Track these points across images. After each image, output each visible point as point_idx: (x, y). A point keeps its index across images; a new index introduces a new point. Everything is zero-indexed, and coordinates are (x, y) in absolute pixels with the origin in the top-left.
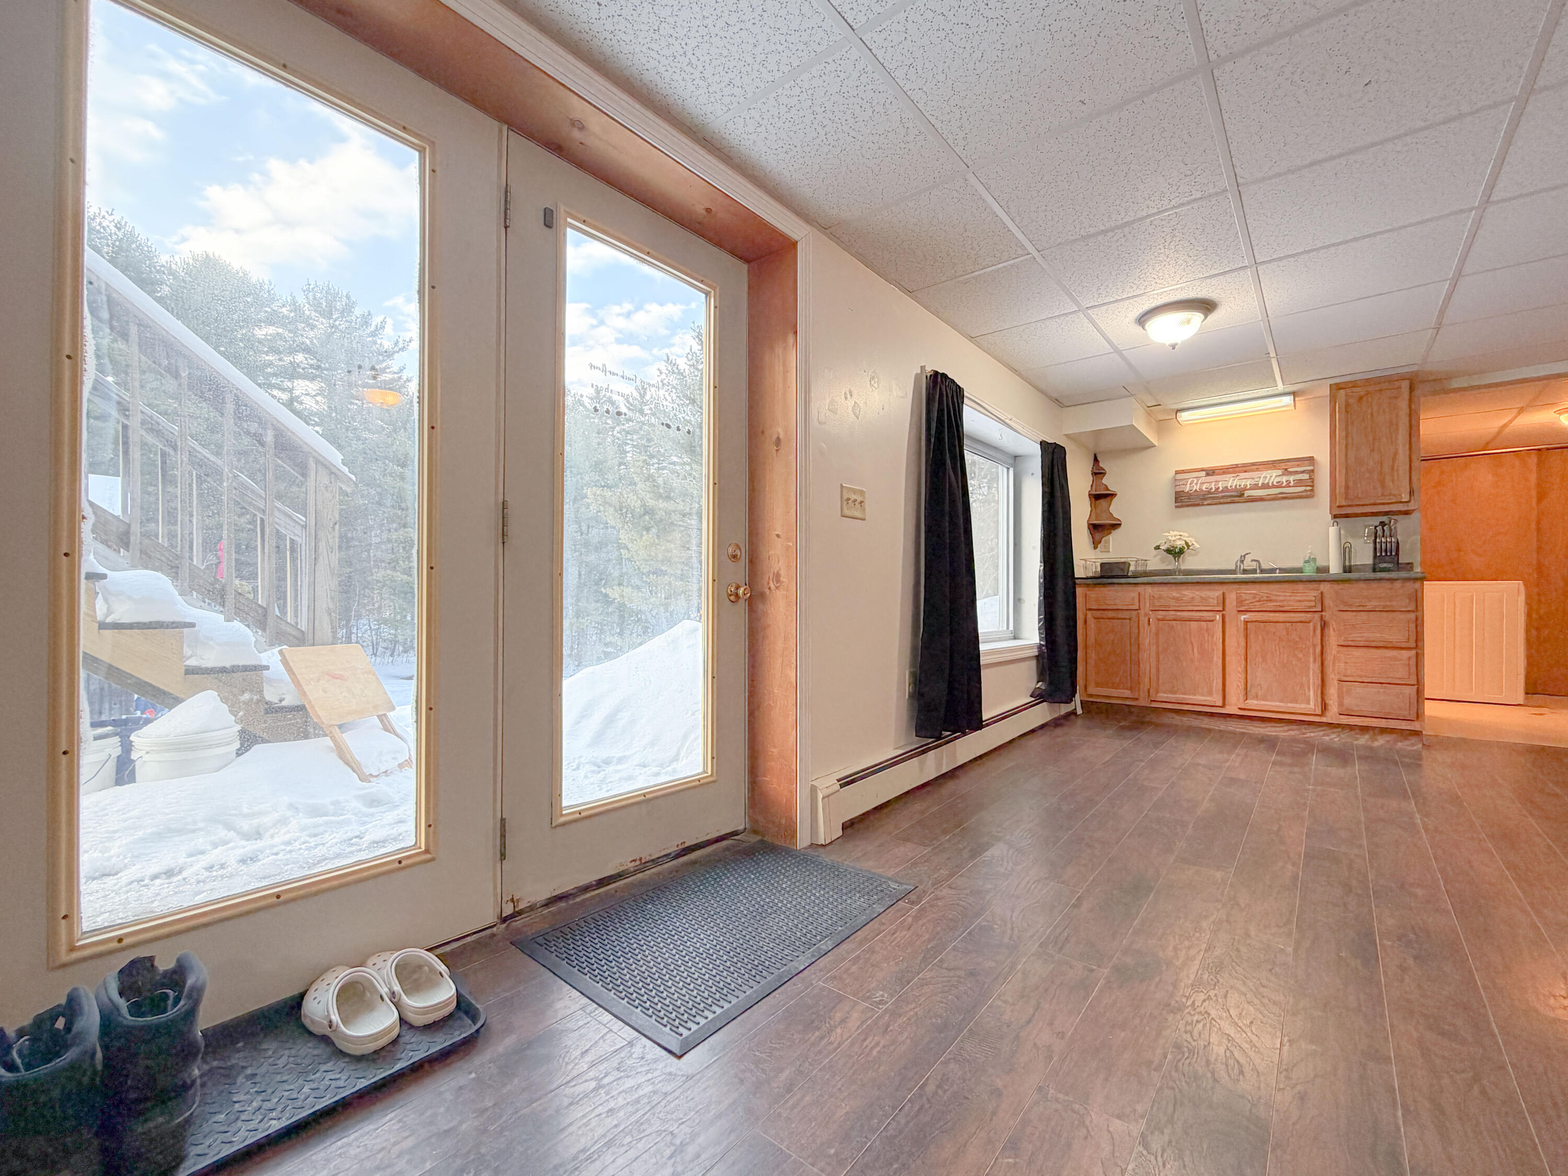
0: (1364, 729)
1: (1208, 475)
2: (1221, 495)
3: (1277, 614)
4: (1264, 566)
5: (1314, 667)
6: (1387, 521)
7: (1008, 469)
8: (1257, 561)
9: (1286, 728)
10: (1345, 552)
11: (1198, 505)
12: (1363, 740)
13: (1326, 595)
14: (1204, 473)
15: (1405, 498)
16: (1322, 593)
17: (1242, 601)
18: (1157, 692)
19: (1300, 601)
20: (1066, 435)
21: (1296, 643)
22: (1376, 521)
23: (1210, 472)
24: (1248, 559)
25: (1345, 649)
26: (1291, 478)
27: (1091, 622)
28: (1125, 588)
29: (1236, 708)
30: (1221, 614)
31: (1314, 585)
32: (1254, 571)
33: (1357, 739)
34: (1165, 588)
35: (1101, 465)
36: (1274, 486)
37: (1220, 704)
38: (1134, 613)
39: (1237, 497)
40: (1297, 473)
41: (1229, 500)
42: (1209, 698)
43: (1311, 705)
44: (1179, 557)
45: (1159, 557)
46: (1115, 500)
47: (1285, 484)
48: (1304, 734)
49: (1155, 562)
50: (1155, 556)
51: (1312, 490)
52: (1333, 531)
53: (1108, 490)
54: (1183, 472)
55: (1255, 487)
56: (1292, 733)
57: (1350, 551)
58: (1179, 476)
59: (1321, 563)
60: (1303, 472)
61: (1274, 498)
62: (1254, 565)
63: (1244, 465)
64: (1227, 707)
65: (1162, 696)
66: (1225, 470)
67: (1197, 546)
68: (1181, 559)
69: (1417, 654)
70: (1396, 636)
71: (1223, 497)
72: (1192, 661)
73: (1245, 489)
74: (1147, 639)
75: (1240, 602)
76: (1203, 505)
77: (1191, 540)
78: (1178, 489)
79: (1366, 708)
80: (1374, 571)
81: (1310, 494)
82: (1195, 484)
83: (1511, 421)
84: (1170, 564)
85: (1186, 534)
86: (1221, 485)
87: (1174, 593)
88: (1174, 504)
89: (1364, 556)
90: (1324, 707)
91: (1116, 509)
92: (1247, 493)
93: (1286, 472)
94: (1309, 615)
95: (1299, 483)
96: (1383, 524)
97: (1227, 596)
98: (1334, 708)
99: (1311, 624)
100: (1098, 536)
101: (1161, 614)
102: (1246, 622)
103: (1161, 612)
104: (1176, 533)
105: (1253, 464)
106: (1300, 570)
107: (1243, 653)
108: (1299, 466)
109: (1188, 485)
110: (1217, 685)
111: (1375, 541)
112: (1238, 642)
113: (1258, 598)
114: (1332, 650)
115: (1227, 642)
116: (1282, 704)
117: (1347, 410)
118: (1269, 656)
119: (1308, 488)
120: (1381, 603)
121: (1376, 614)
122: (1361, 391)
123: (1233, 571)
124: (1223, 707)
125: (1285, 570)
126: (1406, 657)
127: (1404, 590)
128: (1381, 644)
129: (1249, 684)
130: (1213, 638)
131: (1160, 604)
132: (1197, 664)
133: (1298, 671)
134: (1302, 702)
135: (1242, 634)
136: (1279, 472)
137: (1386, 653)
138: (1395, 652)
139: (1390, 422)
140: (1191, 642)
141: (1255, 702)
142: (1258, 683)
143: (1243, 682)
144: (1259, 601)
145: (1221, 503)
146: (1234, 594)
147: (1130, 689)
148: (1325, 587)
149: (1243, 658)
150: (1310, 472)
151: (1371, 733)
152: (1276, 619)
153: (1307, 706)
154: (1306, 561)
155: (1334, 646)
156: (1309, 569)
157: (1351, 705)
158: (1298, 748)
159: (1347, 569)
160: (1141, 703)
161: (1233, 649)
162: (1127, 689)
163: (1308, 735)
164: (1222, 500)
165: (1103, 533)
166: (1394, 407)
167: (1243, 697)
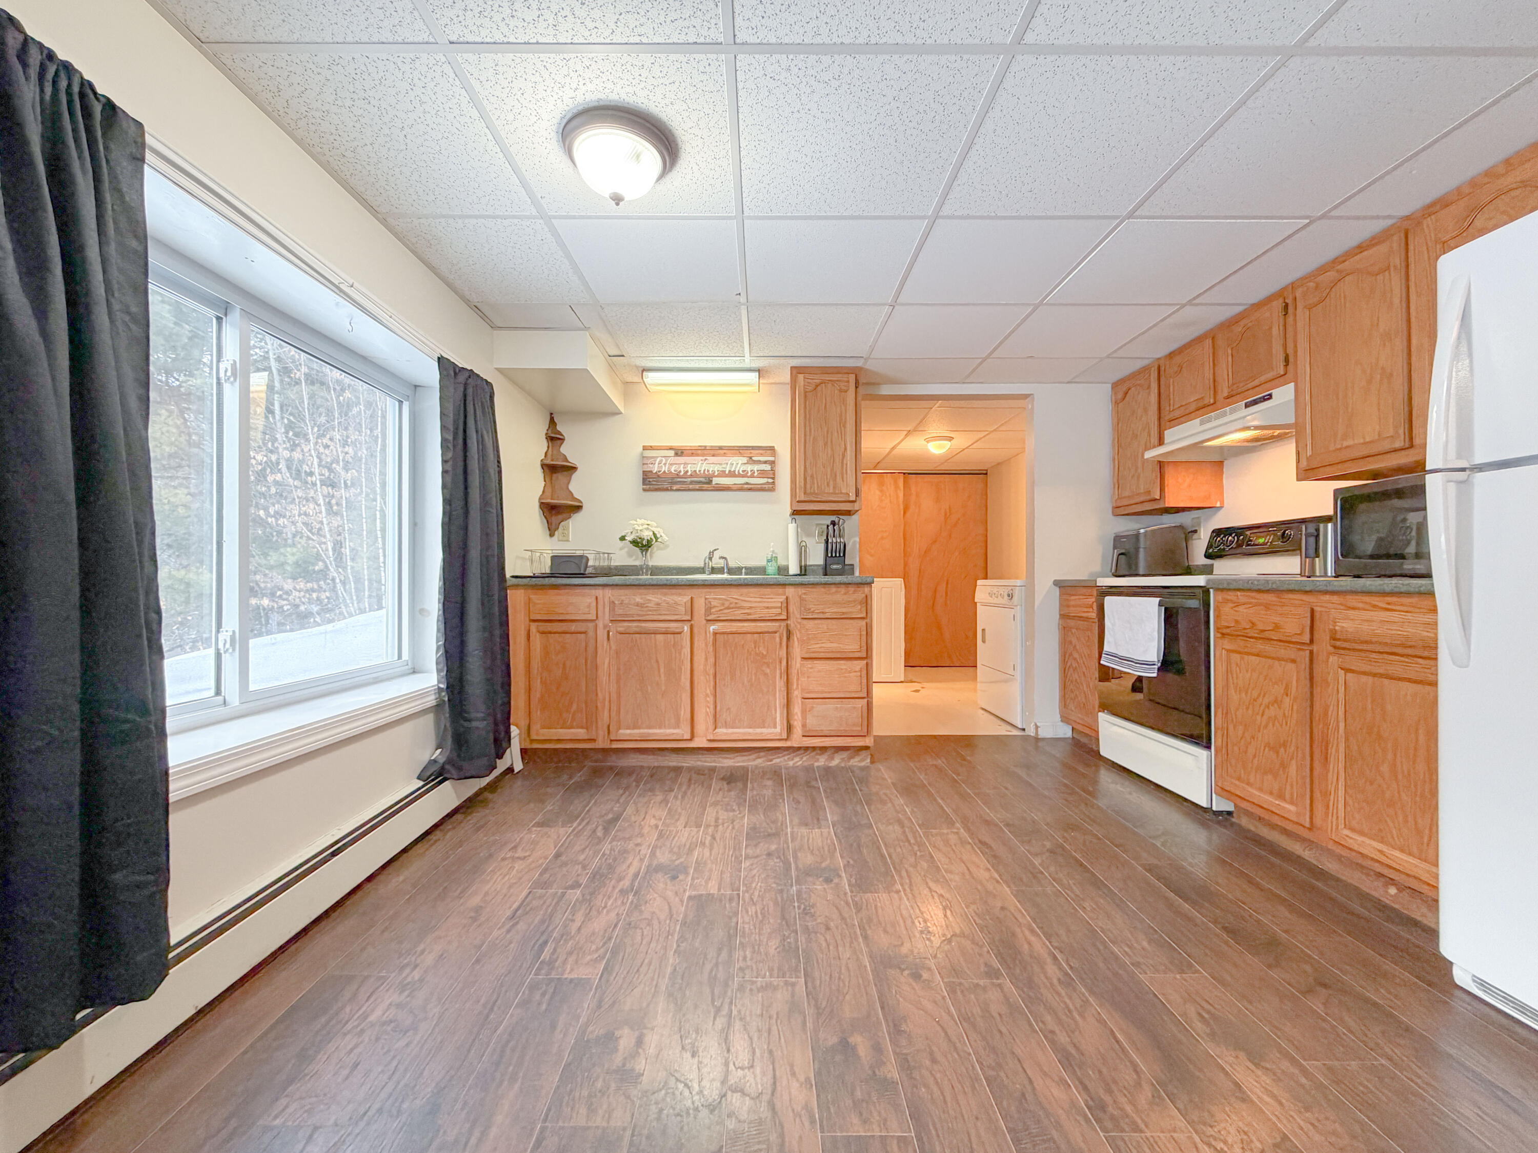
0: (823, 749)
1: (676, 454)
2: (689, 479)
3: (746, 624)
4: (732, 564)
5: (780, 684)
6: (836, 520)
7: (401, 402)
8: (725, 558)
9: (753, 756)
10: (802, 551)
11: (667, 490)
12: (822, 761)
13: (790, 600)
14: (672, 453)
15: (853, 497)
16: (787, 598)
17: (711, 608)
18: (618, 728)
19: (768, 608)
20: (496, 369)
21: (764, 656)
22: (827, 520)
23: (679, 452)
24: (717, 555)
25: (810, 662)
26: (756, 468)
27: (537, 640)
28: (578, 591)
29: (704, 739)
30: (689, 624)
31: (780, 590)
32: (720, 571)
33: (817, 760)
34: (627, 591)
35: (559, 428)
36: (740, 475)
37: (687, 736)
38: (591, 625)
39: (705, 484)
40: (759, 462)
41: (697, 487)
42: (677, 731)
43: (778, 730)
44: (647, 550)
45: (626, 550)
46: (576, 476)
47: (749, 474)
48: (771, 761)
49: (623, 557)
50: (621, 549)
51: (773, 483)
52: (792, 527)
53: (567, 461)
54: (651, 448)
55: (722, 474)
56: (759, 761)
57: (805, 551)
58: (649, 453)
59: (782, 562)
60: (765, 462)
61: (741, 488)
62: (722, 563)
63: (713, 448)
64: (696, 739)
65: (625, 733)
66: (694, 452)
67: (665, 538)
68: (648, 554)
69: (867, 664)
70: (852, 646)
71: (691, 482)
72: (658, 684)
73: (713, 476)
74: (605, 662)
75: (708, 609)
76: (672, 490)
77: (659, 532)
78: (646, 468)
79: (825, 728)
81: (771, 488)
82: (664, 464)
83: (899, 443)
84: (634, 559)
85: (654, 524)
86: (689, 468)
87: (638, 597)
88: (642, 486)
89: (816, 557)
90: (790, 728)
91: (577, 486)
92: (715, 480)
93: (751, 461)
94: (777, 624)
95: (762, 473)
96: (833, 523)
97: (695, 600)
98: (798, 731)
99: (777, 635)
100: (554, 520)
101: (622, 627)
102: (715, 634)
103: (620, 624)
104: (643, 521)
105: (721, 448)
106: (762, 570)
107: (712, 671)
108: (762, 455)
109: (656, 465)
110: (685, 713)
111: (827, 542)
112: (706, 659)
113: (727, 604)
114: (797, 663)
115: (696, 658)
116: (750, 730)
117: (806, 396)
118: (738, 673)
119: (770, 481)
120: (840, 610)
121: (834, 622)
122: (817, 379)
123: (701, 570)
124: (691, 740)
125: (750, 570)
126: (858, 668)
127: (855, 596)
128: (839, 656)
129: (718, 708)
130: (680, 653)
131: (621, 612)
132: (663, 688)
133: (765, 690)
134: (769, 727)
135: (711, 649)
136: (745, 460)
137: (843, 664)
138: (849, 663)
139: (841, 416)
140: (657, 661)
141: (724, 730)
142: (729, 709)
143: (712, 707)
144: (728, 608)
145: (689, 490)
146: (703, 600)
147: (587, 729)
148: (790, 591)
149: (712, 677)
150: (772, 463)
151: (829, 753)
152: (745, 630)
153: (773, 730)
154: (768, 561)
155: (799, 659)
156: (771, 569)
157: (812, 722)
158: (768, 790)
159: (804, 570)
160: (600, 744)
161: (702, 667)
162: (582, 727)
163: (774, 761)
164: (691, 486)
165: (560, 517)
166: (844, 402)
167: (711, 727)
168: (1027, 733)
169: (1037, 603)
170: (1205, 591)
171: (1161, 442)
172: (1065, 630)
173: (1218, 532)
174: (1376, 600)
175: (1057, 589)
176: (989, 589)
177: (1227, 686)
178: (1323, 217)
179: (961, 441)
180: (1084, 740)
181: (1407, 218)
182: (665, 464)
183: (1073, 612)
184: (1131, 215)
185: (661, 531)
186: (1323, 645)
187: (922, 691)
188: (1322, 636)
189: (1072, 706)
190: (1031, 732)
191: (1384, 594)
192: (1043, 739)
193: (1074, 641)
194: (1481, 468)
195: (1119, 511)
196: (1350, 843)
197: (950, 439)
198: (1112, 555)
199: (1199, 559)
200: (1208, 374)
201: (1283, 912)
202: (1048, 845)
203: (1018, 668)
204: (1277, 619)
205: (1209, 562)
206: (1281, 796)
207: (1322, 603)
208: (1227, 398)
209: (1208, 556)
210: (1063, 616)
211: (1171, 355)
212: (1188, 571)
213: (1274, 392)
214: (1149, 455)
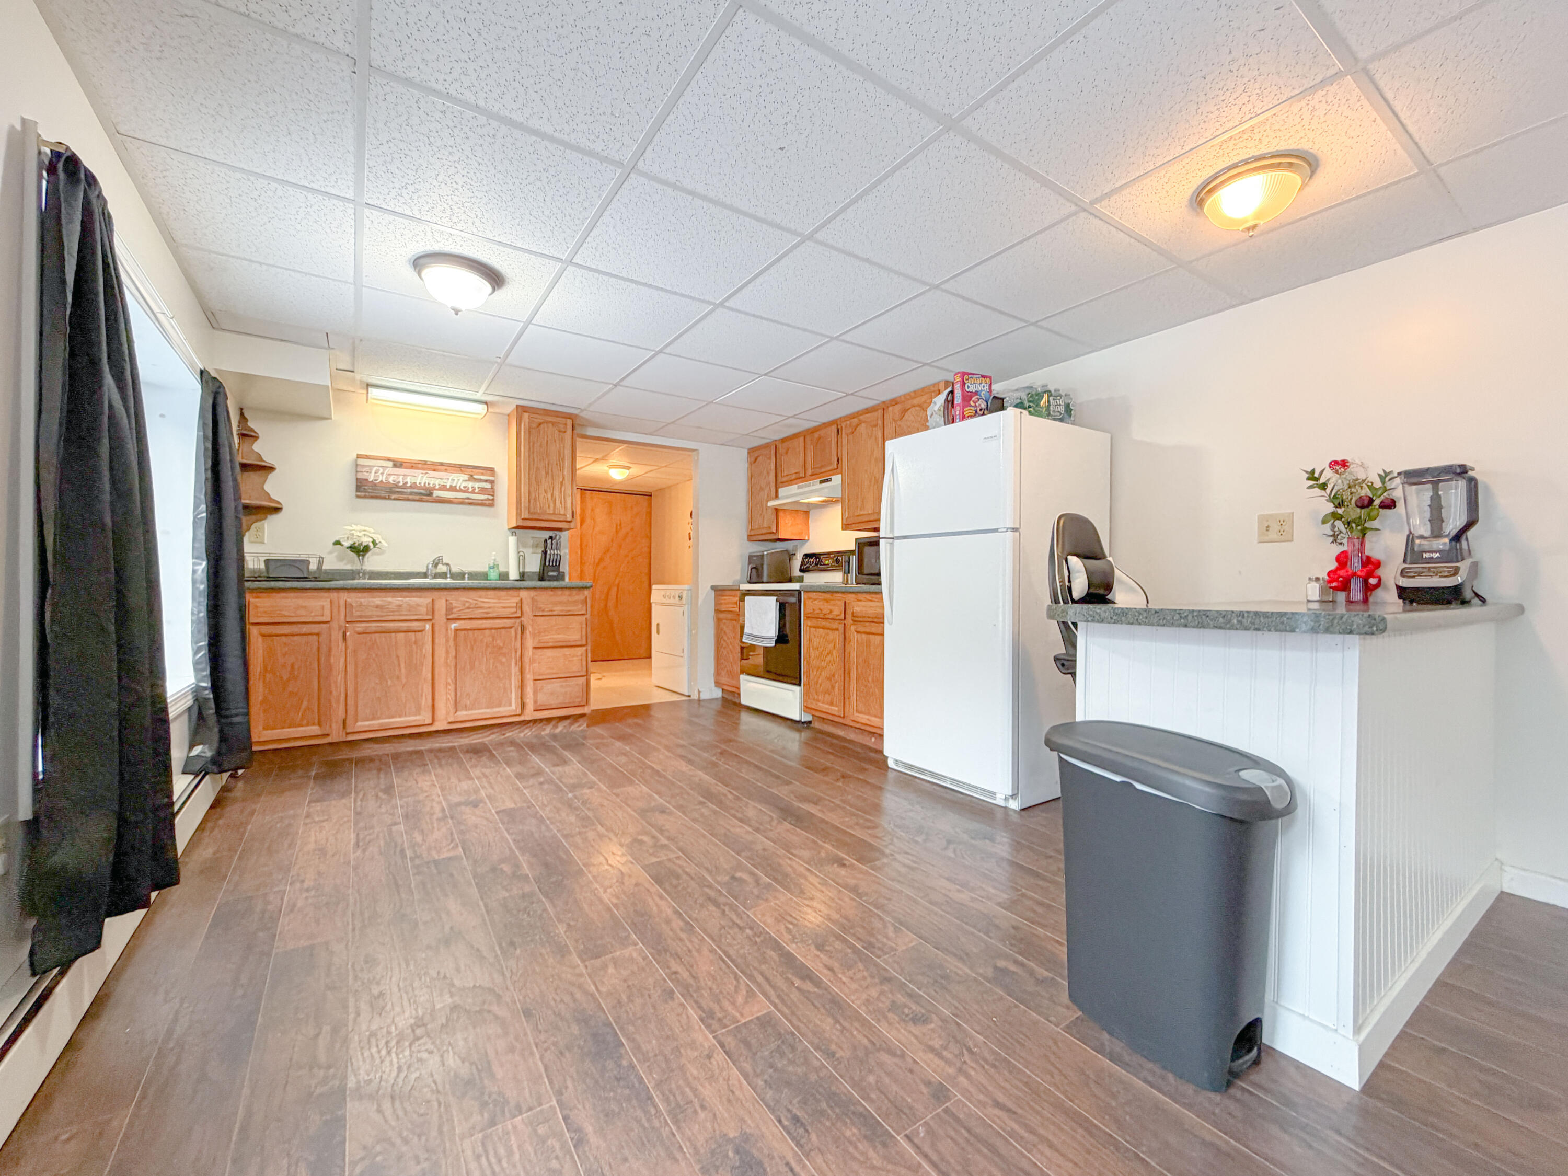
0: (549, 720)
1: (395, 466)
2: (409, 490)
3: (484, 621)
4: (455, 569)
5: (515, 670)
6: (554, 535)
8: (449, 564)
9: (488, 733)
10: (521, 560)
11: (384, 498)
12: (548, 730)
13: (524, 600)
14: (390, 464)
15: (569, 518)
16: (520, 599)
17: (452, 609)
18: (356, 721)
19: (504, 607)
20: (216, 370)
21: (500, 648)
22: (546, 534)
23: (398, 464)
24: (441, 562)
25: (540, 650)
26: (477, 485)
27: (259, 642)
28: (310, 593)
29: (445, 723)
30: (430, 623)
31: (507, 593)
32: (443, 575)
33: (544, 729)
34: (366, 594)
35: (253, 425)
36: (460, 491)
37: (429, 721)
38: (324, 626)
39: (425, 495)
40: (480, 480)
41: (417, 497)
42: (418, 718)
43: (514, 707)
44: (364, 556)
45: (335, 554)
46: (272, 476)
47: (471, 490)
48: (504, 735)
50: (330, 553)
51: (493, 499)
52: (513, 539)
53: (263, 460)
54: (367, 457)
55: (443, 488)
56: (493, 736)
57: (524, 560)
58: (361, 462)
59: (502, 569)
60: (486, 481)
61: (462, 502)
62: (445, 569)
63: (433, 464)
64: (436, 723)
65: (362, 725)
66: (413, 465)
67: (384, 544)
68: (364, 559)
69: (587, 650)
70: (575, 636)
71: (411, 494)
72: (398, 678)
73: (434, 489)
74: (341, 659)
75: (449, 610)
76: (389, 498)
77: (378, 538)
78: (360, 476)
79: (553, 702)
80: (542, 578)
81: (491, 504)
84: (349, 563)
85: (373, 530)
86: (408, 480)
88: (354, 493)
89: (534, 565)
90: (523, 706)
91: (275, 487)
92: (436, 493)
93: (472, 479)
94: (512, 621)
95: (483, 491)
96: (551, 538)
97: (436, 602)
98: (530, 706)
99: (513, 631)
101: (360, 627)
102: (456, 630)
103: (358, 625)
104: (359, 527)
105: (442, 464)
106: (485, 576)
107: (453, 664)
108: (482, 474)
109: (373, 474)
110: (426, 701)
111: (545, 553)
112: (447, 652)
113: (467, 605)
114: (529, 653)
115: (436, 653)
116: (488, 711)
117: (530, 432)
118: (477, 663)
119: (491, 497)
120: (564, 608)
121: (560, 618)
122: (539, 419)
123: (425, 575)
124: (431, 724)
125: (472, 576)
126: (579, 653)
127: (577, 598)
128: (564, 644)
129: (459, 694)
130: (421, 650)
131: (358, 613)
132: (404, 681)
133: (502, 676)
134: (505, 706)
135: (451, 643)
136: (466, 477)
137: (567, 651)
138: (572, 650)
139: (559, 452)
140: (398, 657)
141: (464, 713)
142: (468, 694)
143: (453, 693)
144: (468, 608)
145: (408, 500)
146: (444, 601)
147: (319, 724)
148: (524, 594)
149: (453, 668)
150: (492, 482)
151: (554, 722)
152: (483, 626)
153: (509, 708)
154: (490, 568)
155: (531, 649)
156: (493, 575)
157: (542, 699)
158: (513, 753)
159: (523, 576)
160: (334, 738)
161: (442, 660)
162: (314, 724)
163: (507, 735)
164: (410, 497)
165: (254, 517)
166: (562, 440)
167: (452, 710)
168: (692, 697)
169: (700, 603)
170: (799, 592)
171: (776, 496)
172: (718, 621)
173: (807, 556)
174: (868, 597)
175: (713, 593)
176: (663, 592)
177: (809, 648)
178: (852, 394)
179: (636, 470)
180: (730, 697)
181: (884, 402)
182: (382, 474)
183: (723, 608)
184: (765, 375)
185: (380, 537)
186: (849, 621)
187: (604, 680)
188: (849, 616)
189: (723, 673)
190: (695, 696)
191: (870, 593)
192: (704, 700)
193: (725, 628)
194: (899, 538)
195: (750, 538)
196: (859, 720)
197: (628, 468)
198: (747, 568)
199: (796, 573)
200: (802, 458)
201: (831, 757)
202: (719, 751)
203: (685, 651)
204: (830, 607)
205: (801, 574)
206: (831, 704)
207: (850, 598)
208: (812, 475)
209: (801, 570)
210: (717, 611)
211: (783, 440)
212: (790, 580)
213: (833, 478)
214: (770, 504)
